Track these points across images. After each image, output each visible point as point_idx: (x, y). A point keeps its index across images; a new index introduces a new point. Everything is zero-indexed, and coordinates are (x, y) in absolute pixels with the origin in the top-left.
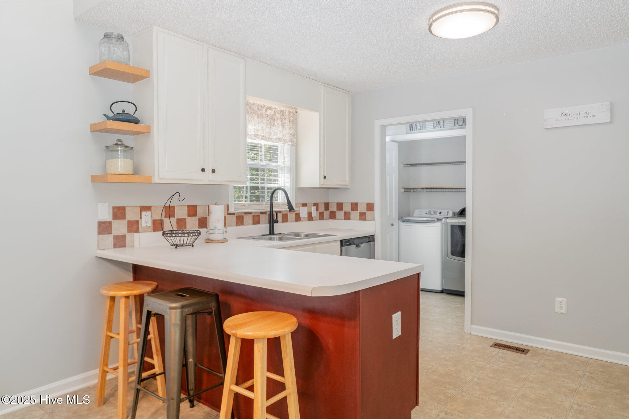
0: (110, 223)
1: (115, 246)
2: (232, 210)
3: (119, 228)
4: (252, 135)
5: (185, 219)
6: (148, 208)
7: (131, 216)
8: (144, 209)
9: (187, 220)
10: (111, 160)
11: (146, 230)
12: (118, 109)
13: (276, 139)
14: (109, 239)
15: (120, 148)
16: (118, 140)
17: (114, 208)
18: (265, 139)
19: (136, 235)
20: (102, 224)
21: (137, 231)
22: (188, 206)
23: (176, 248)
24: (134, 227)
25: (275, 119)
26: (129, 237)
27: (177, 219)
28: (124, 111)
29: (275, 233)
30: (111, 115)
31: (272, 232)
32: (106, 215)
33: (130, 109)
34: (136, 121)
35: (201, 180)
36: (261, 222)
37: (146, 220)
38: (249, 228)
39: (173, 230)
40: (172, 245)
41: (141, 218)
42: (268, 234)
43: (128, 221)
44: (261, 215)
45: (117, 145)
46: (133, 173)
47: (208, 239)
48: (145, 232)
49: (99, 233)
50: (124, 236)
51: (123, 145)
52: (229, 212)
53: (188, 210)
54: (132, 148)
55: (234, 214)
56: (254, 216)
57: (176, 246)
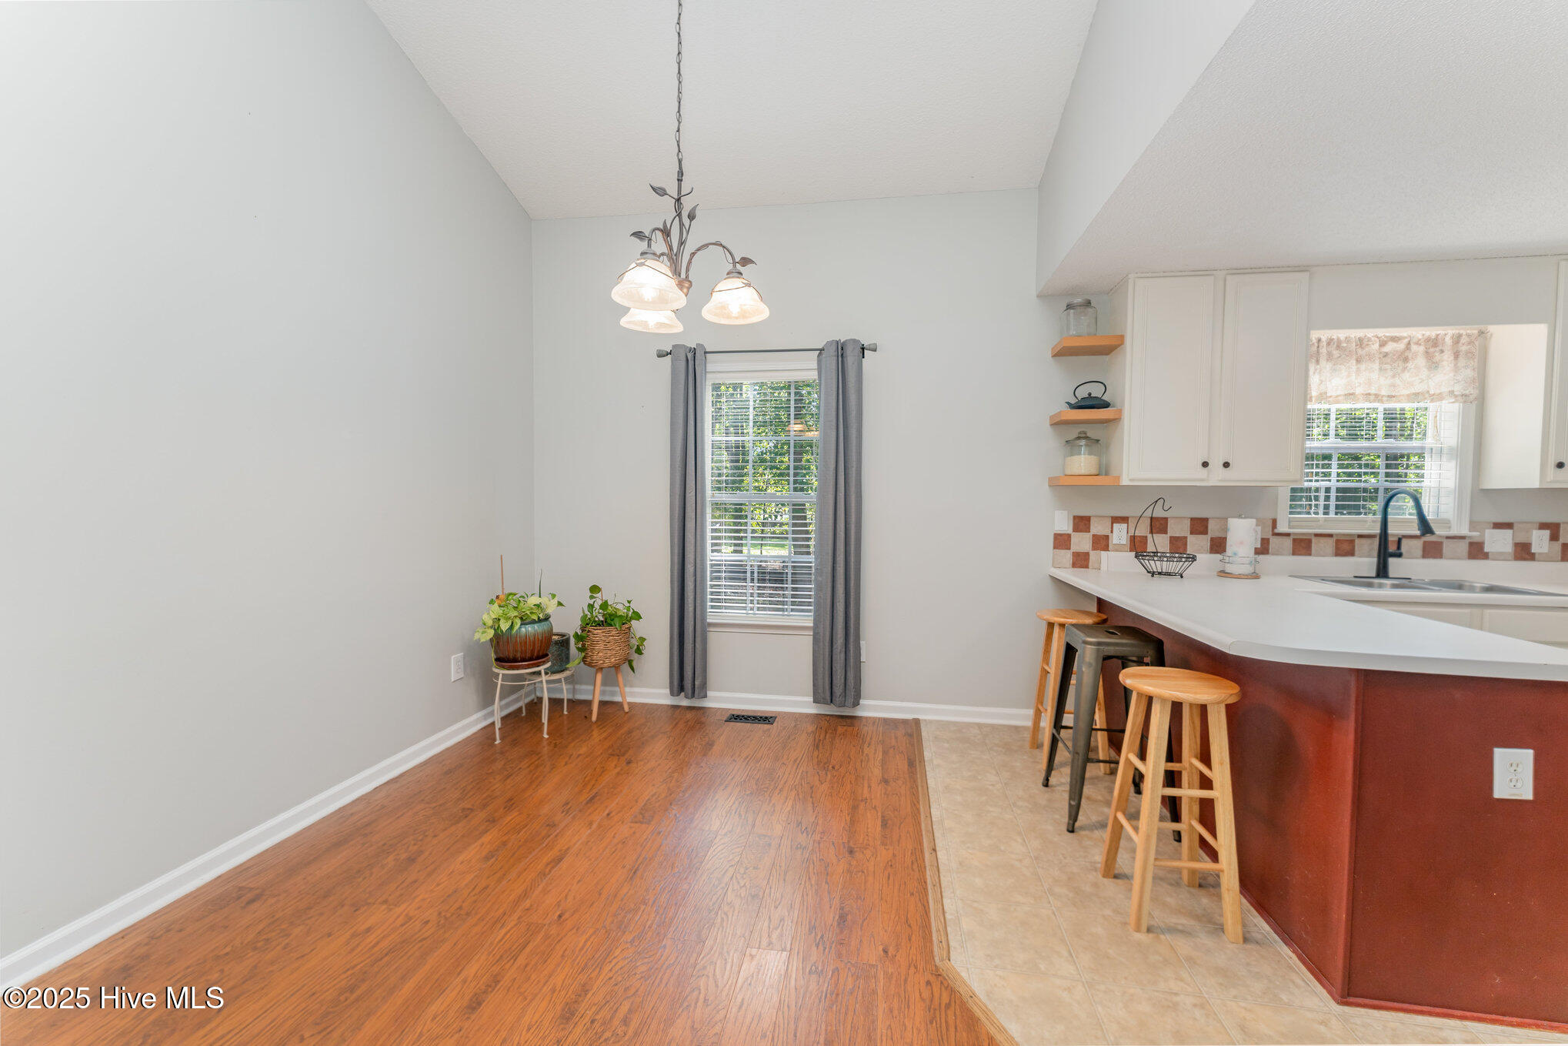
0: (1069, 536)
1: (1074, 565)
2: (1282, 528)
3: (1082, 542)
4: (1340, 395)
5: (1186, 538)
6: (1124, 520)
7: (1097, 528)
8: (1116, 520)
9: (1188, 541)
10: (1069, 458)
11: (1119, 548)
12: (1082, 393)
13: (1408, 395)
14: (1067, 556)
15: (1083, 442)
16: (1080, 433)
17: (1075, 517)
18: (1378, 398)
19: (1103, 553)
20: (1059, 537)
21: (1106, 548)
22: (1192, 519)
23: (1153, 576)
24: (1102, 543)
25: (1410, 357)
26: (1093, 555)
27: (1171, 537)
28: (1090, 394)
29: (1391, 575)
30: (1073, 401)
31: (1382, 571)
32: (1064, 525)
33: (1096, 391)
34: (1106, 405)
35: (1202, 480)
36: (1356, 553)
37: (1120, 535)
38: (1324, 561)
39: (1157, 552)
40: (1148, 572)
41: (1112, 532)
42: (1374, 575)
43: (1094, 535)
44: (1357, 541)
45: (1079, 438)
46: (1097, 473)
47: (1223, 572)
48: (1117, 551)
49: (1054, 548)
50: (1087, 554)
51: (1087, 438)
52: (1276, 531)
53: (1191, 524)
54: (1098, 441)
55: (1288, 535)
56: (1338, 542)
57: (1153, 574)
